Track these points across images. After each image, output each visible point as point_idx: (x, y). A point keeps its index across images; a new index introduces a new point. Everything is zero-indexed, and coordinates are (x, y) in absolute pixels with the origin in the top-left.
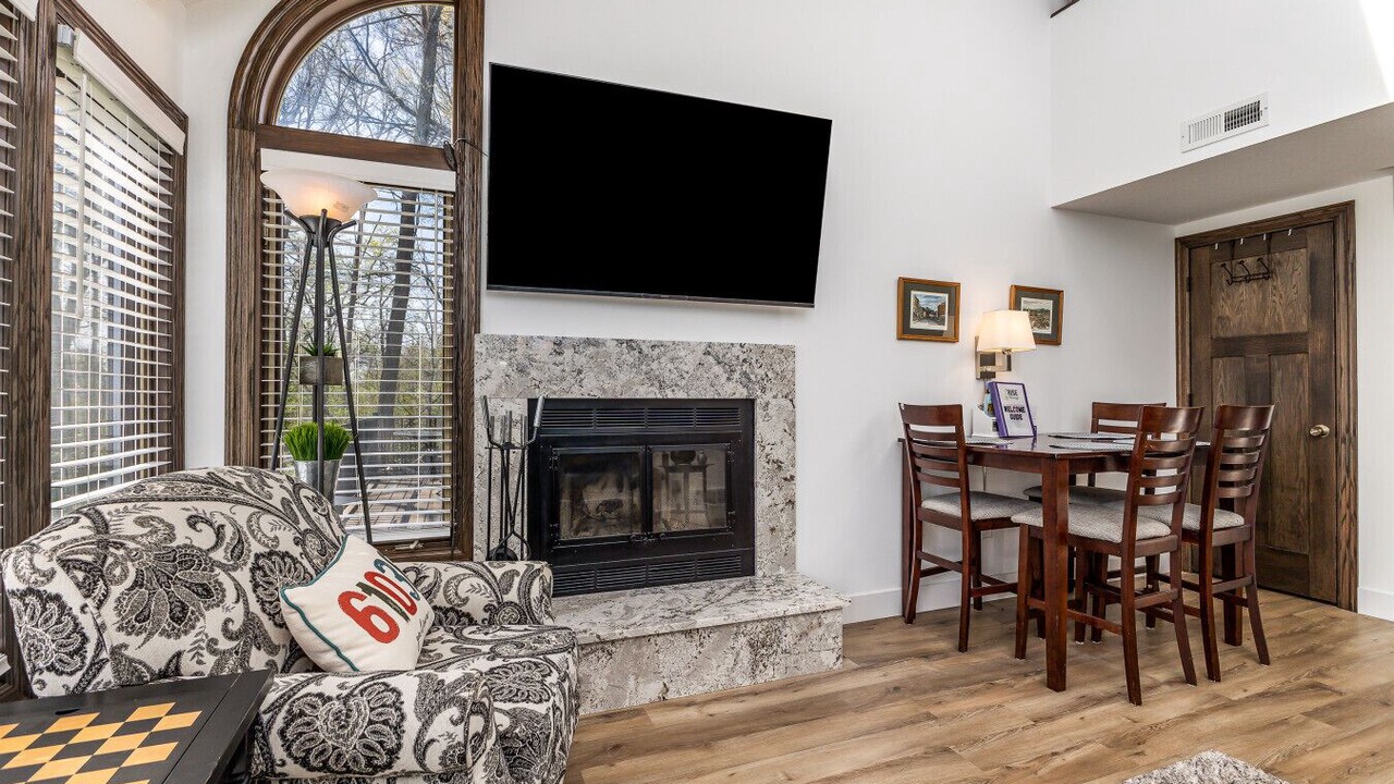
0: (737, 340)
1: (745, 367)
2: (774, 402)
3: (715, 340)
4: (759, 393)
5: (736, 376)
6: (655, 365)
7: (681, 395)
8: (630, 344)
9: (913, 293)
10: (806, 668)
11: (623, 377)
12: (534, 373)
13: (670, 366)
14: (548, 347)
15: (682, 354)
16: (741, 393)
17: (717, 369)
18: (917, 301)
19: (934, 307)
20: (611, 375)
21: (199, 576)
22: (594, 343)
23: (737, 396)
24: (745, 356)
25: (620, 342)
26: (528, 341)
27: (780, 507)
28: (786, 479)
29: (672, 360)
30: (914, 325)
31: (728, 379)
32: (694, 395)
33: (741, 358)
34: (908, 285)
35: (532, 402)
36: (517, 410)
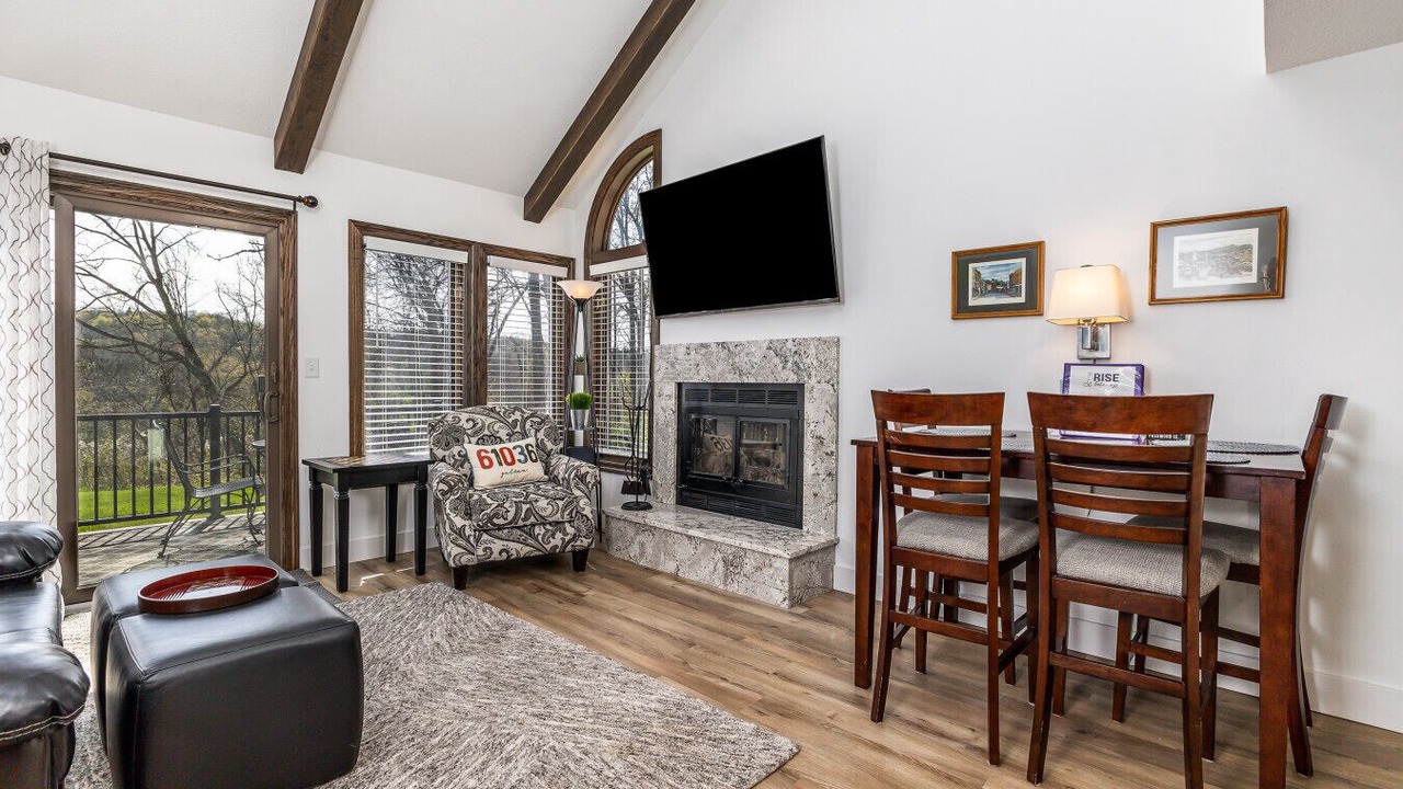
0: (789, 336)
1: (796, 358)
2: (818, 386)
3: (775, 337)
4: (806, 378)
5: (789, 365)
6: (737, 359)
7: (752, 381)
8: (723, 345)
9: (971, 266)
10: (759, 595)
11: (719, 368)
12: (678, 367)
13: (746, 359)
14: (684, 350)
15: (753, 350)
16: (792, 379)
17: (777, 360)
18: (978, 274)
19: (1004, 277)
20: (713, 367)
21: (457, 435)
22: (703, 346)
23: (790, 381)
24: (796, 349)
25: (718, 344)
26: (675, 347)
27: (822, 477)
28: (827, 454)
29: (747, 355)
30: (972, 302)
31: (784, 368)
32: (760, 380)
33: (793, 351)
34: (962, 260)
35: (680, 385)
36: (671, 389)
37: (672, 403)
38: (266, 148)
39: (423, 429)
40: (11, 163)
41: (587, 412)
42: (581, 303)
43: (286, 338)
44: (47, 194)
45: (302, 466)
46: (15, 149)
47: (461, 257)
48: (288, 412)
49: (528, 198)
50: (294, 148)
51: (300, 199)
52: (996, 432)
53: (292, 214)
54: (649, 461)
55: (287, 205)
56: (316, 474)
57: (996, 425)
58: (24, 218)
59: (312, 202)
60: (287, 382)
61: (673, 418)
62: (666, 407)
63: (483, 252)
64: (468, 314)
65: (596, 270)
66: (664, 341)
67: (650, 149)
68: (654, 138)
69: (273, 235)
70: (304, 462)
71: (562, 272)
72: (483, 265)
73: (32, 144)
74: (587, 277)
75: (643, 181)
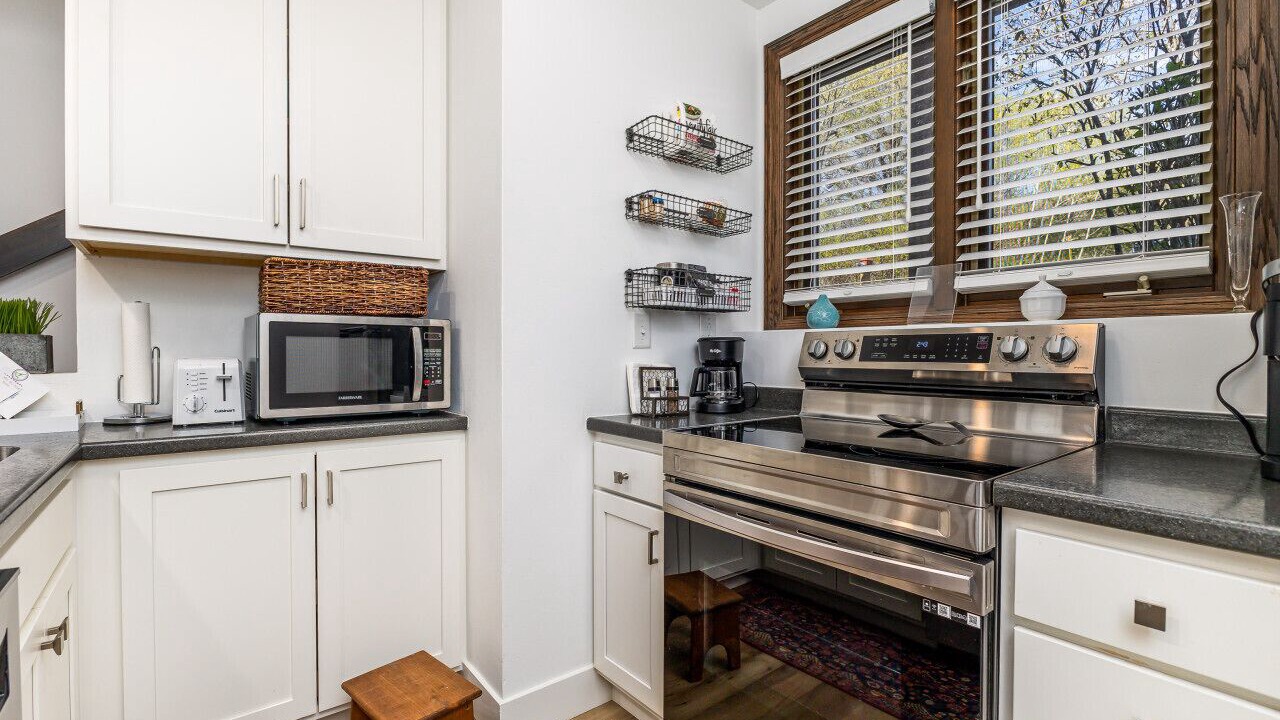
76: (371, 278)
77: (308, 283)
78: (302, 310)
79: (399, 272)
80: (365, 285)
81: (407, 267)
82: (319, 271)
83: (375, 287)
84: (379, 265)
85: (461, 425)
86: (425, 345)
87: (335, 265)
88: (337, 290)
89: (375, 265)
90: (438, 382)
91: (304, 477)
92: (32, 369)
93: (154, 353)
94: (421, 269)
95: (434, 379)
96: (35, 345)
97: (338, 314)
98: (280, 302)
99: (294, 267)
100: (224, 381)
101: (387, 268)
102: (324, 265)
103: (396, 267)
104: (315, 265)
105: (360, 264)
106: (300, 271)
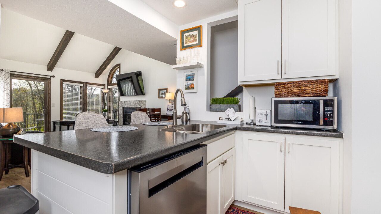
0: (139, 100)
3: (137, 100)
4: (141, 107)
5: (139, 105)
8: (130, 101)
9: (161, 91)
11: (129, 105)
12: (123, 105)
14: (124, 102)
16: (139, 107)
17: (137, 104)
19: (164, 93)
30: (160, 96)
32: (135, 107)
33: (139, 102)
34: (159, 90)
35: (123, 108)
36: (122, 108)
37: (122, 111)
38: (45, 68)
39: (74, 116)
40: (4, 73)
41: (107, 113)
42: (106, 93)
43: (49, 100)
44: (9, 78)
45: (51, 122)
46: (4, 70)
47: (82, 85)
48: (49, 113)
49: (96, 74)
50: (50, 67)
51: (52, 76)
52: (160, 113)
53: (50, 78)
54: (118, 121)
55: (49, 77)
56: (54, 123)
57: (160, 112)
58: (6, 81)
59: (54, 77)
60: (49, 107)
61: (122, 113)
62: (121, 112)
63: (86, 84)
64: (83, 95)
65: (109, 87)
66: (121, 100)
67: (119, 67)
68: (119, 65)
69: (46, 82)
70: (52, 121)
71: (103, 87)
72: (86, 86)
73: (7, 70)
74: (108, 89)
75: (117, 73)
76: (306, 85)
77: (286, 89)
78: (284, 97)
79: (316, 82)
80: (303, 87)
81: (319, 80)
82: (289, 85)
83: (307, 88)
84: (309, 81)
85: (341, 136)
86: (325, 106)
87: (294, 82)
88: (294, 89)
89: (307, 81)
90: (331, 119)
91: (281, 143)
92: (236, 111)
93: (255, 108)
94: (325, 80)
95: (329, 118)
96: (237, 106)
97: (295, 97)
98: (278, 95)
99: (282, 85)
100: (266, 115)
101: (312, 81)
102: (291, 83)
103: (315, 80)
104: (288, 83)
105: (302, 81)
106: (284, 86)
